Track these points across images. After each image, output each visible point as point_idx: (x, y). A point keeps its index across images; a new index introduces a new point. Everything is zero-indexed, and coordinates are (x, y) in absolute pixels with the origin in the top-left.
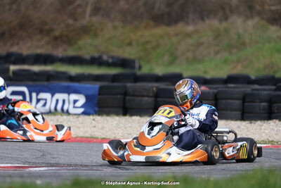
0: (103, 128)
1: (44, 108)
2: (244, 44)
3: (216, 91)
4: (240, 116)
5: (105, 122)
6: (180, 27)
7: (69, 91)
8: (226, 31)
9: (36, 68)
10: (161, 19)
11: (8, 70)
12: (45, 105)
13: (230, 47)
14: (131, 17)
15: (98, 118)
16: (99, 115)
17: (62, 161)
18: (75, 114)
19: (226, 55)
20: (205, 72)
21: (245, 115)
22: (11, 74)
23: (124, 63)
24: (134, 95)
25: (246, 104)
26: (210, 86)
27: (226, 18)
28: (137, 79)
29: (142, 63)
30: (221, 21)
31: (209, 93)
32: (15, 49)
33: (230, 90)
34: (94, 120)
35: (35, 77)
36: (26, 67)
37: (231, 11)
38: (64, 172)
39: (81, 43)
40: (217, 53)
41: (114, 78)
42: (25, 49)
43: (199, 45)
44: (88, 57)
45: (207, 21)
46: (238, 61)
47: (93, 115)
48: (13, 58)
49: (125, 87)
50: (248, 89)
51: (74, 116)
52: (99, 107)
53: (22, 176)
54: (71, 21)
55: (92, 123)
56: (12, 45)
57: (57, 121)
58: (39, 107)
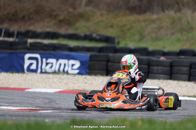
0: (92, 84)
1: (51, 69)
2: (191, 28)
3: (171, 60)
4: (187, 78)
5: (94, 80)
6: (148, 15)
7: (69, 58)
8: (180, 19)
9: (46, 42)
10: (133, 10)
11: (26, 42)
12: (51, 67)
13: (182, 31)
14: (113, 8)
15: (88, 77)
16: (89, 75)
17: (63, 106)
18: (73, 74)
19: (179, 36)
20: (164, 47)
21: (191, 77)
22: (28, 45)
23: (107, 39)
24: (114, 62)
25: (192, 70)
26: (167, 57)
27: (180, 10)
28: (116, 51)
29: (120, 40)
30: (176, 12)
31: (166, 62)
32: (31, 28)
33: (181, 60)
34: (85, 78)
35: (45, 48)
36: (39, 41)
37: (184, 6)
38: (64, 114)
39: (78, 25)
40: (172, 34)
41: (100, 50)
42: (39, 28)
43: (161, 28)
44: (82, 34)
45: (167, 12)
46: (188, 40)
47: (85, 75)
48: (30, 34)
49: (108, 56)
50: (194, 60)
51: (72, 76)
52: (90, 69)
53: (35, 116)
54: (71, 10)
55: (84, 80)
56: (30, 25)
57: (60, 78)
58: (48, 68)
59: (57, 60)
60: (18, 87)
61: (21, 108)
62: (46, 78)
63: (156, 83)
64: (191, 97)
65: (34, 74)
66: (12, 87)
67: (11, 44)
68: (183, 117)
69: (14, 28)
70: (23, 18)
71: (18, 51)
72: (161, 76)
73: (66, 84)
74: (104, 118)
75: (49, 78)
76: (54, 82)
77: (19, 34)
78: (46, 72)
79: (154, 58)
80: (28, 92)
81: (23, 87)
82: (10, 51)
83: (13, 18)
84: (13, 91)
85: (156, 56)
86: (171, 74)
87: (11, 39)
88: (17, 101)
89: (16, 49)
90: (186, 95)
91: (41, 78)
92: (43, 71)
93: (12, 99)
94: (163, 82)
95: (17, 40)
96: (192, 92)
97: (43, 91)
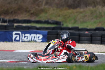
2: (102, 16)
3: (91, 33)
4: (100, 43)
6: (78, 9)
7: (36, 33)
8: (95, 11)
9: (24, 25)
10: (71, 7)
11: (13, 25)
12: (27, 38)
13: (97, 17)
14: (59, 6)
18: (39, 42)
19: (95, 20)
20: (87, 26)
21: (102, 42)
22: (15, 27)
23: (57, 23)
25: (102, 38)
26: (89, 31)
27: (95, 6)
28: (62, 29)
29: (64, 23)
30: (93, 7)
31: (88, 34)
32: (16, 18)
35: (24, 28)
36: (20, 24)
37: (97, 4)
39: (41, 15)
40: (92, 19)
41: (53, 29)
42: (20, 18)
43: (86, 16)
44: (43, 20)
45: (88, 7)
46: (100, 22)
47: (45, 42)
48: (15, 21)
50: (103, 33)
51: (39, 43)
53: (19, 65)
54: (37, 7)
55: (45, 45)
56: (15, 16)
57: (32, 44)
58: (25, 39)
59: (30, 35)
60: (9, 49)
61: (12, 61)
62: (24, 44)
63: (83, 46)
64: (102, 53)
65: (18, 42)
66: (6, 49)
67: (5, 26)
68: (98, 64)
69: (7, 18)
70: (12, 12)
71: (9, 30)
72: (86, 42)
73: (35, 47)
74: (56, 65)
75: (26, 44)
76: (29, 47)
77: (10, 21)
78: (24, 41)
79: (82, 33)
80: (15, 52)
81: (12, 49)
82: (5, 30)
83: (6, 13)
84: (7, 52)
85: (83, 31)
86: (91, 41)
87: (5, 24)
88: (9, 57)
89: (8, 29)
90: (99, 52)
91: (22, 44)
92: (23, 41)
93: (7, 56)
94: (87, 45)
95: (9, 24)
96: (103, 50)
97: (23, 52)
